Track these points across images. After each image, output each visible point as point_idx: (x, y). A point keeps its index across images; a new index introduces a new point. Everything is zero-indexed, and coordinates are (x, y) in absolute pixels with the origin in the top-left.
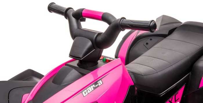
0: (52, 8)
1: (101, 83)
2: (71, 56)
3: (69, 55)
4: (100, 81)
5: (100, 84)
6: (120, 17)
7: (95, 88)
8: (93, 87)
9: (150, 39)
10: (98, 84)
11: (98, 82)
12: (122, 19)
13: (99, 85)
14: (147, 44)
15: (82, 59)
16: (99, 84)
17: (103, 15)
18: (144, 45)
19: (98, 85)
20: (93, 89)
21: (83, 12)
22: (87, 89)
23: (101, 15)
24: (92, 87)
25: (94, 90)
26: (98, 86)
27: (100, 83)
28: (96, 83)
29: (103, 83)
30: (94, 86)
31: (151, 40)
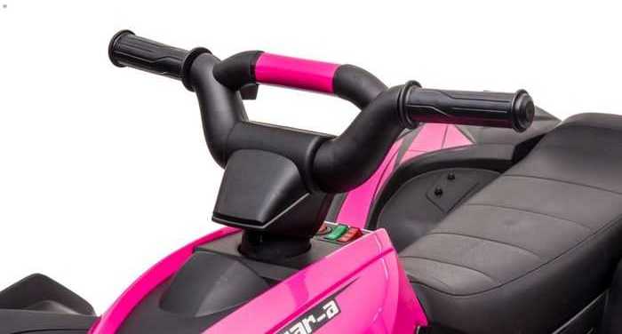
0: (126, 51)
1: (336, 311)
2: (218, 216)
3: (211, 214)
4: (332, 303)
5: (333, 315)
6: (403, 81)
7: (315, 327)
8: (311, 323)
9: (445, 176)
10: (325, 312)
11: (325, 308)
12: (411, 88)
13: (330, 317)
14: (439, 193)
15: (264, 227)
16: (328, 312)
17: (336, 73)
18: (428, 198)
19: (324, 315)
20: (310, 330)
21: (258, 63)
22: (292, 330)
23: (332, 74)
24: (306, 321)
25: (314, 331)
26: (326, 320)
27: (332, 311)
28: (318, 311)
29: (340, 311)
30: (312, 318)
31: (451, 178)
